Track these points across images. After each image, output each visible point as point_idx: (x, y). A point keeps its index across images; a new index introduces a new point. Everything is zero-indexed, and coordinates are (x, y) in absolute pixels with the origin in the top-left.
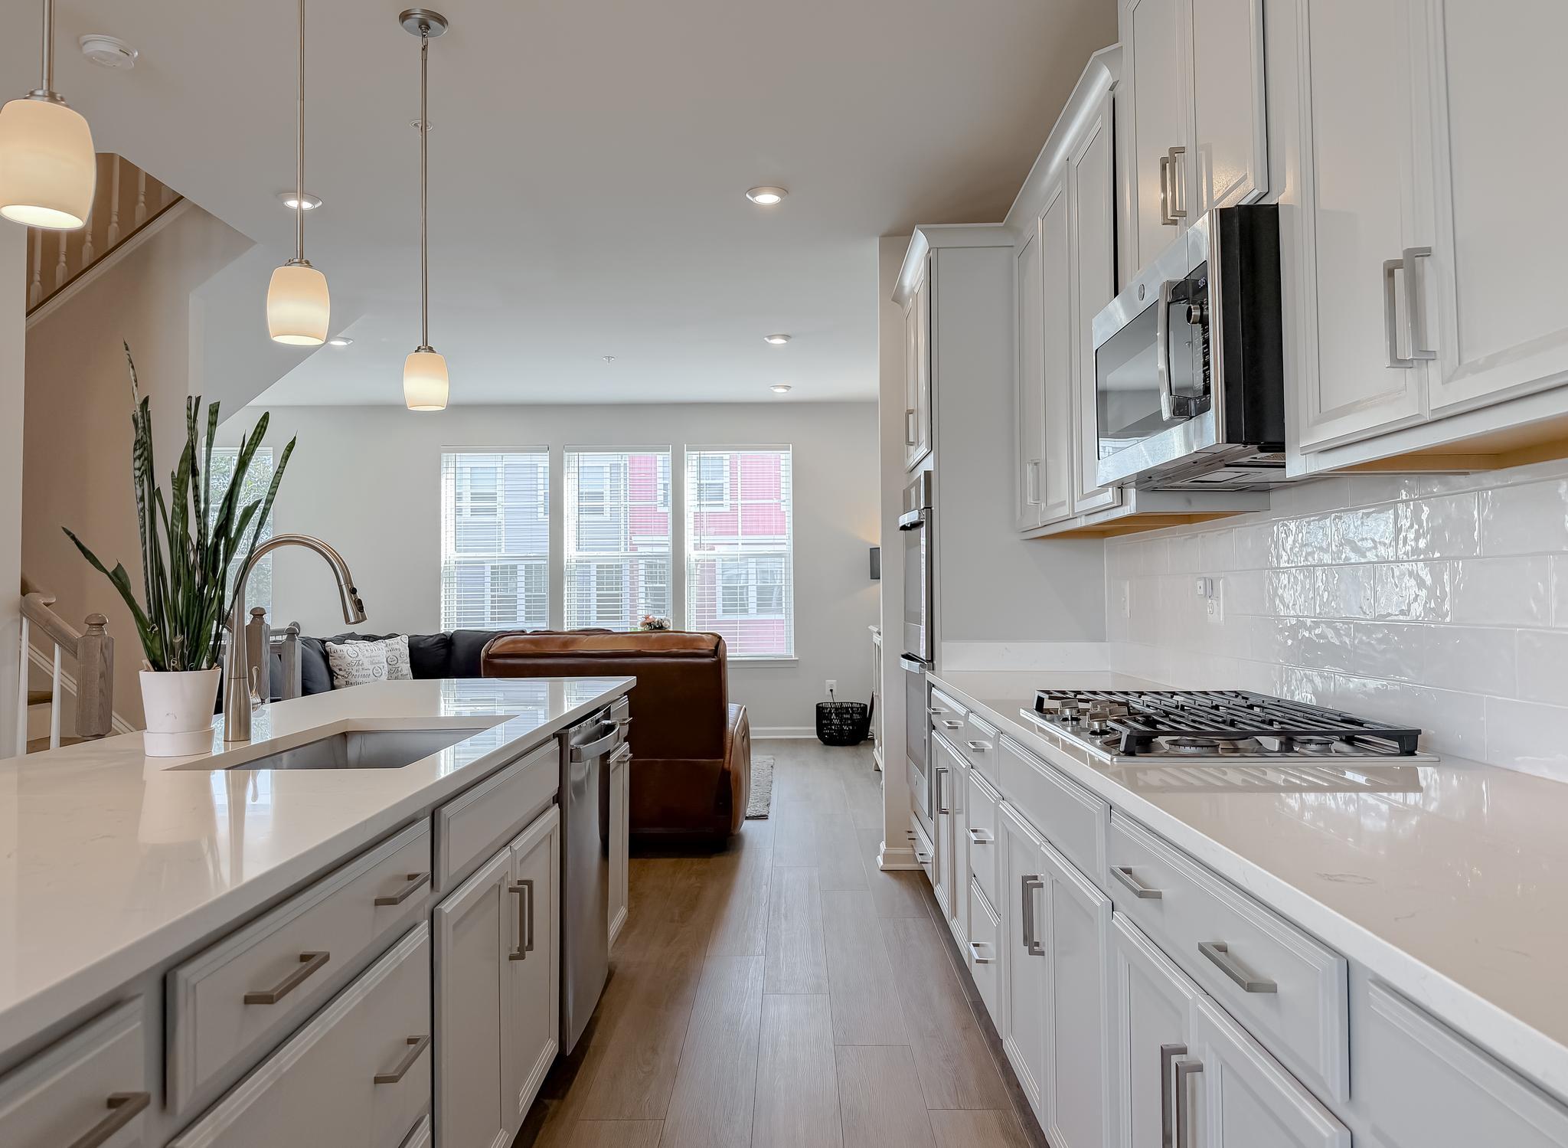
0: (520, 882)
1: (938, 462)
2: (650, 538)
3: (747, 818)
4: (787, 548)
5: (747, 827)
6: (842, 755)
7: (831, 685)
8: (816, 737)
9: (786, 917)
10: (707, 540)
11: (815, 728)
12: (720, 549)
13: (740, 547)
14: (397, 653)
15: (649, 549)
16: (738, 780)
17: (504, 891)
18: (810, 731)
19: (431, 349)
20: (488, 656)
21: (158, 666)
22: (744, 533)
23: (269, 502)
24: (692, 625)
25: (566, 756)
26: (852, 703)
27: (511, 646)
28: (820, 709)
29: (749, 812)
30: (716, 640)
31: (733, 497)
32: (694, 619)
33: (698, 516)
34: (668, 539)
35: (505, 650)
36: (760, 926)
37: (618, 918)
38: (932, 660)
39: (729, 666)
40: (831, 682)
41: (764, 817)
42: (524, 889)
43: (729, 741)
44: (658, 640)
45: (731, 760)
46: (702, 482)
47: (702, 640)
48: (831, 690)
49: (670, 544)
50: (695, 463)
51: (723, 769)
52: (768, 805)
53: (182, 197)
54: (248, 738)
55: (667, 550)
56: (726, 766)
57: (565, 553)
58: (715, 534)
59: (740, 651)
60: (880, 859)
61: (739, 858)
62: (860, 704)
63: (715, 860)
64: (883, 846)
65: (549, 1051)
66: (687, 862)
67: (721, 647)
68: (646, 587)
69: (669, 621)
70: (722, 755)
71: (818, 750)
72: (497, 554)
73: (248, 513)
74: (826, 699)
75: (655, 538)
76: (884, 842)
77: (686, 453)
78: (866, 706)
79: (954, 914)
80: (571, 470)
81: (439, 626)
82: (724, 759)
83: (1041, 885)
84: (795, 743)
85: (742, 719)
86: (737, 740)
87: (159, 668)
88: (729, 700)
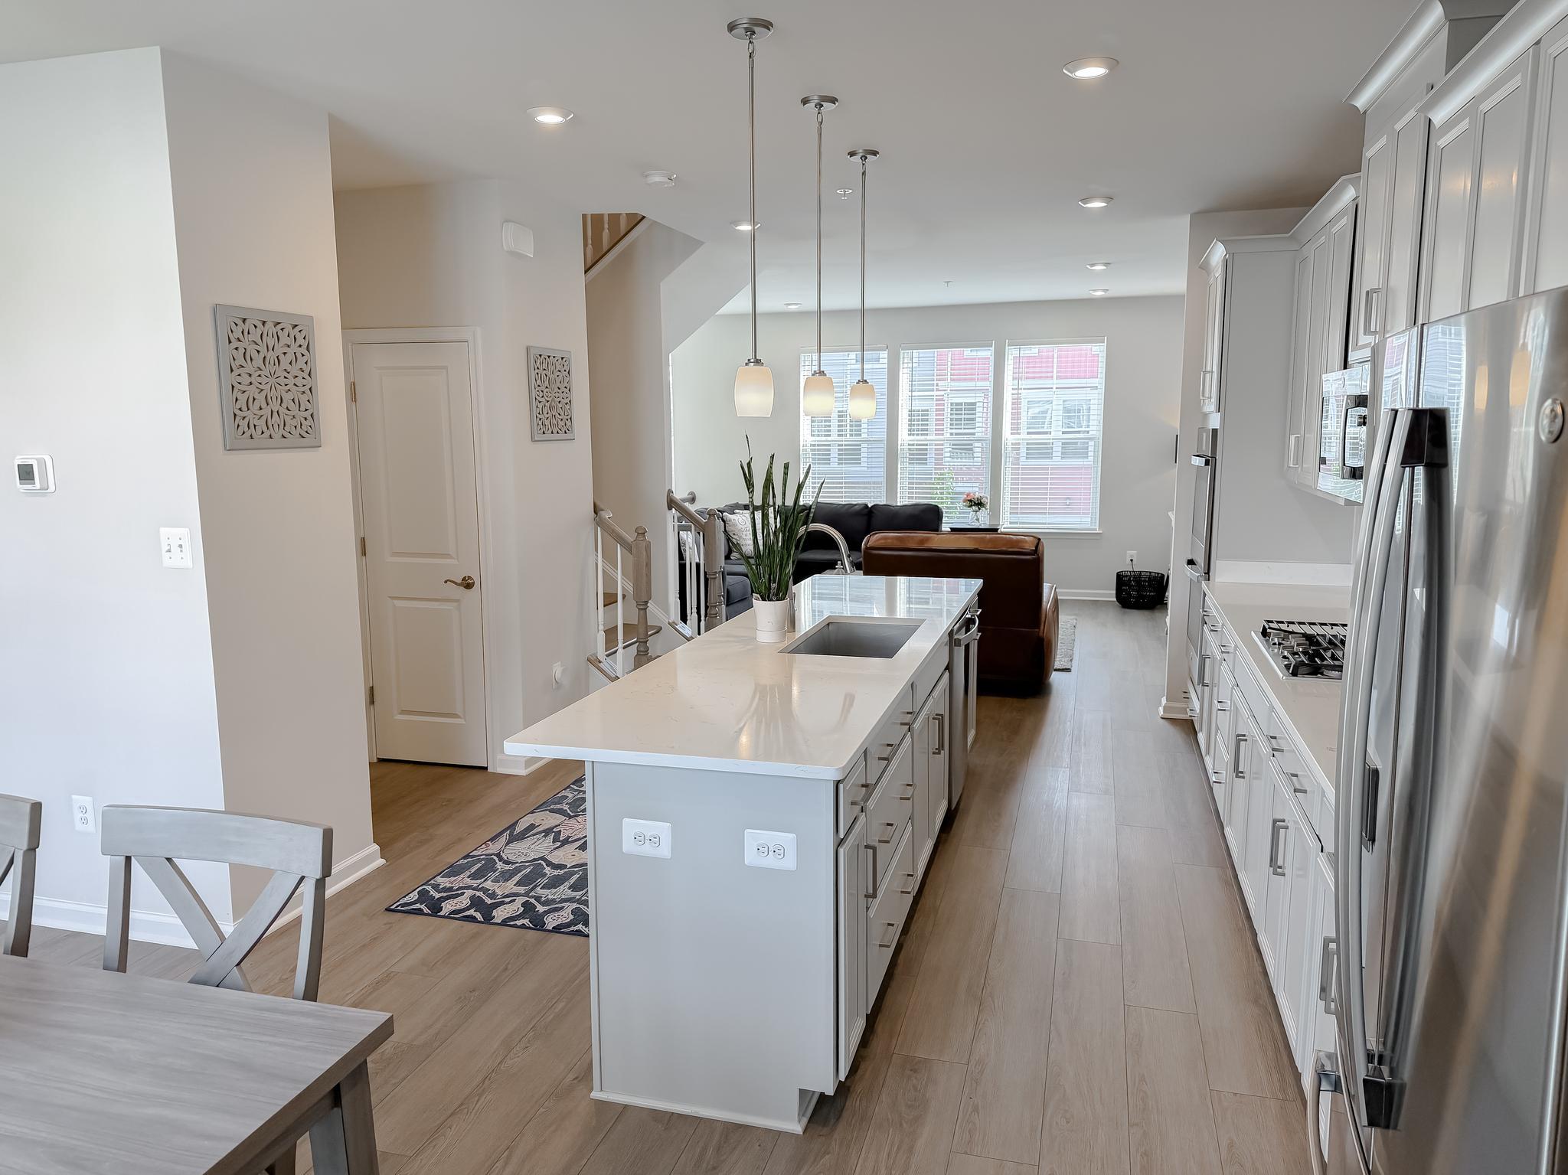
0: (937, 715)
1: (1223, 420)
3: (1056, 670)
5: (1055, 678)
6: (1137, 617)
7: (1132, 556)
8: (1115, 599)
9: (1085, 745)
11: (1115, 592)
16: (1049, 642)
17: (931, 719)
18: (1110, 594)
20: (867, 548)
25: (953, 644)
26: (1150, 572)
27: (883, 541)
28: (1120, 577)
29: (1057, 665)
30: (1036, 541)
33: (1016, 404)
35: (877, 545)
36: (1065, 749)
38: (1208, 573)
40: (1132, 553)
41: (1068, 670)
42: (940, 718)
43: (1042, 614)
44: (991, 540)
45: (1044, 630)
47: (1026, 542)
48: (1132, 560)
49: (990, 429)
50: (1015, 359)
51: (1039, 637)
52: (1071, 660)
53: (644, 217)
56: (1041, 634)
57: (899, 437)
59: (1049, 524)
60: (1161, 709)
61: (1048, 700)
62: (1158, 574)
63: (1029, 701)
64: (1164, 701)
65: (941, 813)
66: (1009, 700)
67: (1040, 547)
69: (987, 498)
70: (1038, 626)
71: (1115, 613)
74: (1126, 568)
76: (1165, 698)
77: (1007, 347)
78: (1164, 575)
79: (1208, 753)
80: (906, 365)
82: (1039, 629)
83: (1246, 740)
84: (1095, 605)
85: (1054, 594)
86: (1050, 614)
87: (764, 599)
88: (1045, 584)
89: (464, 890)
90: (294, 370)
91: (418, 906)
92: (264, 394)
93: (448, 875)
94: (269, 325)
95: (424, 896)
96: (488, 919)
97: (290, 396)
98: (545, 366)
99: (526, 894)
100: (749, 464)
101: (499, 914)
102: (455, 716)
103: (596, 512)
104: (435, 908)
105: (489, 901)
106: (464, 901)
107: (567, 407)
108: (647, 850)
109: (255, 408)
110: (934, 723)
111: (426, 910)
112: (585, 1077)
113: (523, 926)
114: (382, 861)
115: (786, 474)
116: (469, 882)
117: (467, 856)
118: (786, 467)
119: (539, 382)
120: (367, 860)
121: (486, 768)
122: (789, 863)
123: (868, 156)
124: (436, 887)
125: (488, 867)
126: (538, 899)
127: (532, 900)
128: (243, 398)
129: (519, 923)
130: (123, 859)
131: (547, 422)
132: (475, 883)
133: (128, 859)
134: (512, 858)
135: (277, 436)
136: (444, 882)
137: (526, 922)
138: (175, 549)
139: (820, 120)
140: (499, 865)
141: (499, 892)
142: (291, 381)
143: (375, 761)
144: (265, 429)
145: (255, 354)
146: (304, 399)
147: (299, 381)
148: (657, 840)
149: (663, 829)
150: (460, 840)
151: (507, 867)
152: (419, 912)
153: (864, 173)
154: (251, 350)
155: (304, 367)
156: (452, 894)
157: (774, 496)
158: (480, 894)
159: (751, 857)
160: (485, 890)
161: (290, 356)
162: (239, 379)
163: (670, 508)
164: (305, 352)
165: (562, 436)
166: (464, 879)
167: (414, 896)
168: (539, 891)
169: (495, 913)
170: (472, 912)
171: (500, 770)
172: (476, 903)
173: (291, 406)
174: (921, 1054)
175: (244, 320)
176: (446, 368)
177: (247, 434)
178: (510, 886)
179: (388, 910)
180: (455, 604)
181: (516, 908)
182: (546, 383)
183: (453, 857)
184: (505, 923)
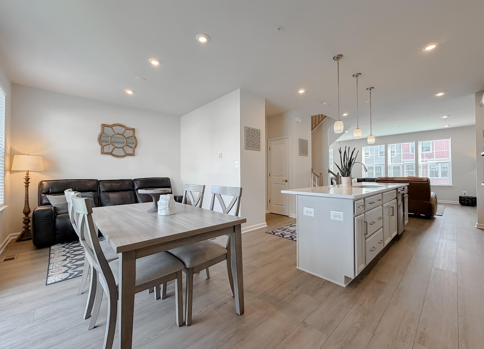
0: (392, 206)
2: (409, 160)
4: (450, 161)
5: (436, 216)
7: (465, 193)
8: (459, 203)
10: (424, 160)
11: (459, 201)
12: (428, 162)
13: (435, 161)
14: (355, 181)
15: (409, 162)
16: (434, 208)
17: (390, 206)
18: (457, 202)
19: (372, 135)
20: (377, 180)
21: (344, 176)
22: (435, 158)
23: (356, 158)
24: (421, 176)
25: (398, 193)
28: (461, 197)
29: (436, 214)
30: (427, 179)
31: (433, 150)
32: (421, 174)
33: (422, 155)
34: (414, 160)
37: (406, 222)
39: (431, 186)
41: (441, 216)
42: (393, 208)
43: (431, 199)
44: (413, 178)
45: (432, 202)
46: (423, 146)
47: (424, 179)
49: (415, 161)
50: (421, 144)
51: (430, 203)
52: (442, 214)
54: (352, 186)
55: (414, 162)
57: (388, 163)
58: (427, 158)
59: (435, 183)
60: (476, 226)
63: (428, 220)
64: (477, 224)
65: (395, 234)
66: (421, 219)
67: (429, 181)
68: (407, 171)
69: (415, 176)
70: (429, 200)
71: (460, 206)
72: (373, 164)
73: (353, 159)
74: (463, 195)
75: (410, 160)
77: (419, 142)
80: (390, 148)
81: (362, 177)
85: (435, 195)
86: (434, 199)
87: (343, 177)
88: (431, 192)
89: (280, 232)
90: (257, 138)
91: (271, 233)
92: (252, 141)
93: (278, 229)
94: (253, 130)
95: (272, 232)
96: (283, 237)
97: (256, 142)
98: (302, 142)
99: (291, 235)
100: (340, 148)
101: (285, 236)
102: (283, 206)
103: (312, 170)
104: (274, 233)
105: (284, 234)
106: (280, 233)
107: (307, 150)
108: (309, 214)
109: (250, 143)
110: (391, 208)
111: (272, 233)
112: (296, 264)
113: (289, 239)
114: (267, 226)
115: (349, 149)
116: (281, 231)
117: (282, 227)
118: (349, 148)
119: (301, 145)
120: (264, 225)
121: (288, 216)
122: (342, 219)
123: (371, 89)
124: (275, 231)
125: (285, 229)
126: (293, 236)
127: (292, 236)
128: (248, 141)
129: (289, 238)
130: (214, 194)
131: (302, 152)
132: (282, 231)
133: (215, 194)
134: (290, 229)
135: (253, 148)
136: (276, 230)
137: (290, 238)
138: (236, 164)
139: (357, 78)
140: (287, 230)
141: (286, 233)
142: (256, 139)
143: (270, 213)
144: (251, 146)
145: (250, 135)
146: (258, 142)
147: (257, 140)
148: (311, 212)
149: (312, 210)
150: (281, 225)
151: (289, 230)
152: (271, 234)
153: (370, 93)
154: (250, 134)
155: (258, 137)
156: (277, 232)
157: (346, 155)
158: (283, 233)
159: (332, 218)
160: (284, 233)
161: (256, 135)
162: (248, 138)
163: (329, 172)
164: (259, 135)
165: (305, 155)
166: (280, 230)
167: (271, 231)
168: (294, 234)
169: (284, 236)
170: (280, 235)
171: (291, 217)
172: (281, 234)
173: (256, 143)
174: (382, 280)
175: (249, 129)
176: (284, 143)
177: (249, 147)
178: (289, 233)
179: (266, 232)
180: (284, 185)
181: (289, 236)
182: (302, 145)
183: (280, 227)
184: (286, 238)
